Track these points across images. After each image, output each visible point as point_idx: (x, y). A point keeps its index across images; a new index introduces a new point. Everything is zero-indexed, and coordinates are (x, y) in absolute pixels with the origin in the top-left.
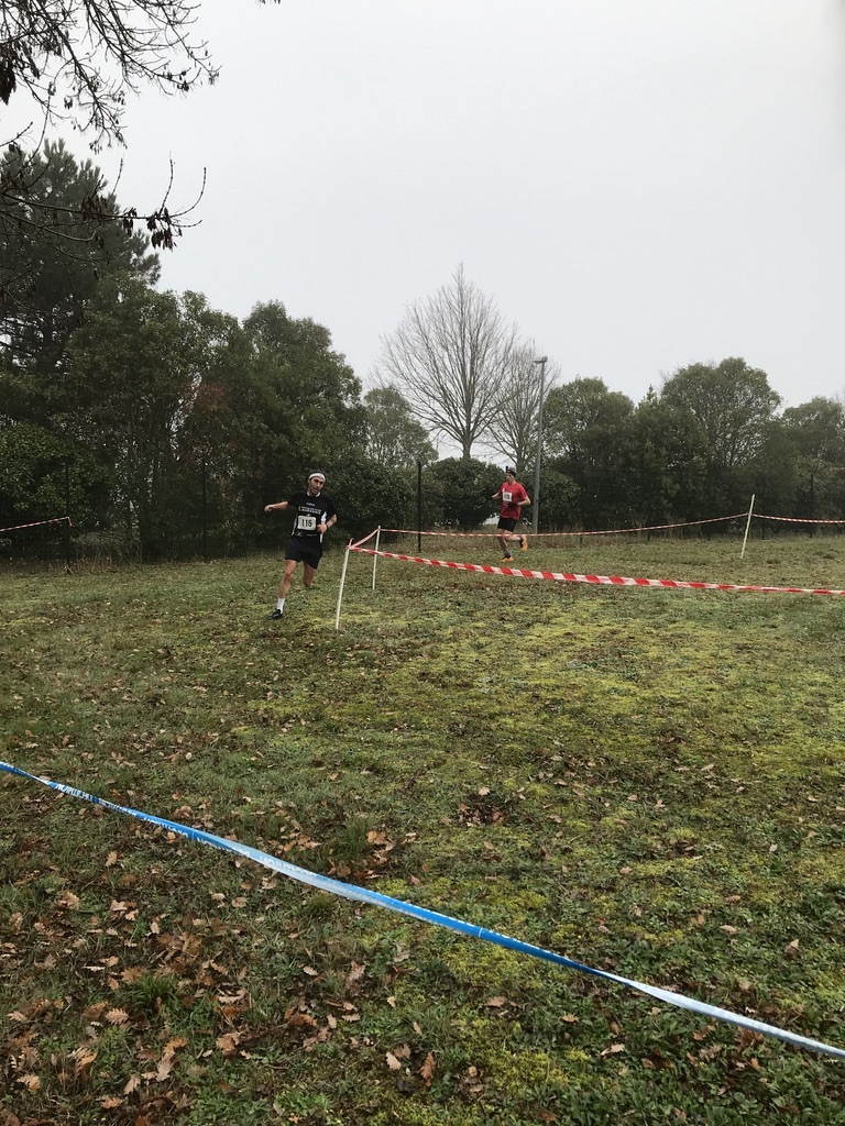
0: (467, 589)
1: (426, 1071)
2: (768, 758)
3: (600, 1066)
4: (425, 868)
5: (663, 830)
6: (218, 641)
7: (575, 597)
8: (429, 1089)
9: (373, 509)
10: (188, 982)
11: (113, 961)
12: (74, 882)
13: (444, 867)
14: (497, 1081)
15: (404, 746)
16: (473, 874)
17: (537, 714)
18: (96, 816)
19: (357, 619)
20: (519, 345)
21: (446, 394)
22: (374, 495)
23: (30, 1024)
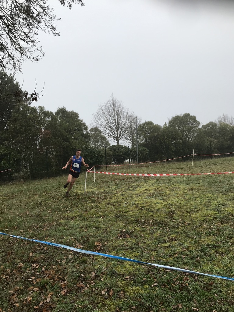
0: (120, 180)
1: (111, 293)
2: (195, 216)
3: (152, 288)
4: (110, 249)
5: (168, 235)
6: (53, 199)
7: (148, 180)
8: (112, 297)
9: (93, 160)
10: (53, 280)
11: (34, 278)
12: (22, 261)
13: (114, 249)
14: (127, 294)
15: (104, 221)
16: (122, 250)
17: (138, 211)
18: (25, 245)
19: (90, 190)
20: (129, 114)
21: (111, 128)
22: (93, 156)
23: (15, 293)
